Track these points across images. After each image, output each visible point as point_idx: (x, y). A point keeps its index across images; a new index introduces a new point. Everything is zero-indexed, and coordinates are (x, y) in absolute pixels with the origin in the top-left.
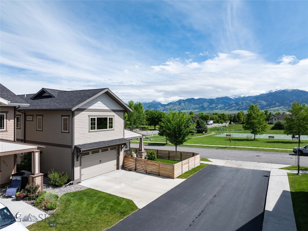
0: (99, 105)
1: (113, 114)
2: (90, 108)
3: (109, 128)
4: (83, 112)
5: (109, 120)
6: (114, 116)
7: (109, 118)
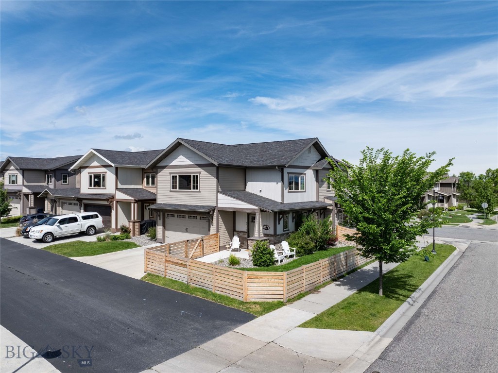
0: (182, 160)
1: (199, 169)
2: (172, 164)
3: (193, 189)
4: (164, 170)
5: (194, 178)
6: (200, 173)
7: (193, 176)
